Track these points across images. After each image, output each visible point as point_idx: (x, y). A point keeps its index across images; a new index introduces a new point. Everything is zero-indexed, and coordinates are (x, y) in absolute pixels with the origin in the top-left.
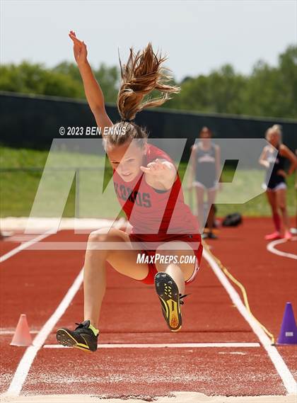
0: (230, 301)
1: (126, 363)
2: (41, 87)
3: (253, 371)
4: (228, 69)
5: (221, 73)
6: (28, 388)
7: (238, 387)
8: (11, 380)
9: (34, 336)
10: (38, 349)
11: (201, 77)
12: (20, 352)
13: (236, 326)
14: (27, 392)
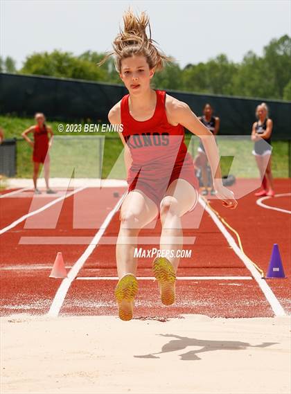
0: (227, 244)
1: (143, 292)
2: (70, 72)
4: (223, 58)
5: (217, 62)
6: (64, 310)
7: (235, 311)
8: (51, 304)
9: (68, 270)
10: (72, 280)
11: (201, 64)
12: (58, 282)
14: (64, 314)
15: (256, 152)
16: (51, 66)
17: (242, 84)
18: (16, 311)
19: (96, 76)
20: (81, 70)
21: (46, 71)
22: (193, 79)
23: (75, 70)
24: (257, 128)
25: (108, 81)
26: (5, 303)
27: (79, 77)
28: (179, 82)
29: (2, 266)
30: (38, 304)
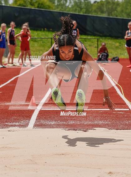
0: (116, 92)
2: (36, 5)
3: (127, 120)
6: (36, 126)
8: (29, 122)
11: (102, 1)
13: (119, 102)
14: (36, 127)
15: (127, 45)
16: (27, 2)
17: (122, 11)
18: (12, 126)
19: (49, 7)
20: (42, 4)
21: (24, 5)
22: (97, 8)
23: (39, 4)
24: (128, 34)
25: (55, 9)
26: (7, 122)
27: (41, 8)
28: (90, 10)
29: (4, 103)
30: (22, 123)
